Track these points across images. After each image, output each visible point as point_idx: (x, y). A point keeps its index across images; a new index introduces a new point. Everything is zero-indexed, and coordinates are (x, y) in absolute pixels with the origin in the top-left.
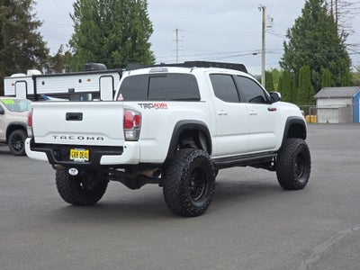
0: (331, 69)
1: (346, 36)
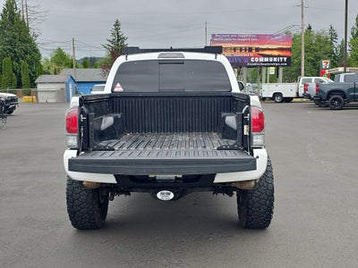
0: (27, 61)
1: (36, 37)
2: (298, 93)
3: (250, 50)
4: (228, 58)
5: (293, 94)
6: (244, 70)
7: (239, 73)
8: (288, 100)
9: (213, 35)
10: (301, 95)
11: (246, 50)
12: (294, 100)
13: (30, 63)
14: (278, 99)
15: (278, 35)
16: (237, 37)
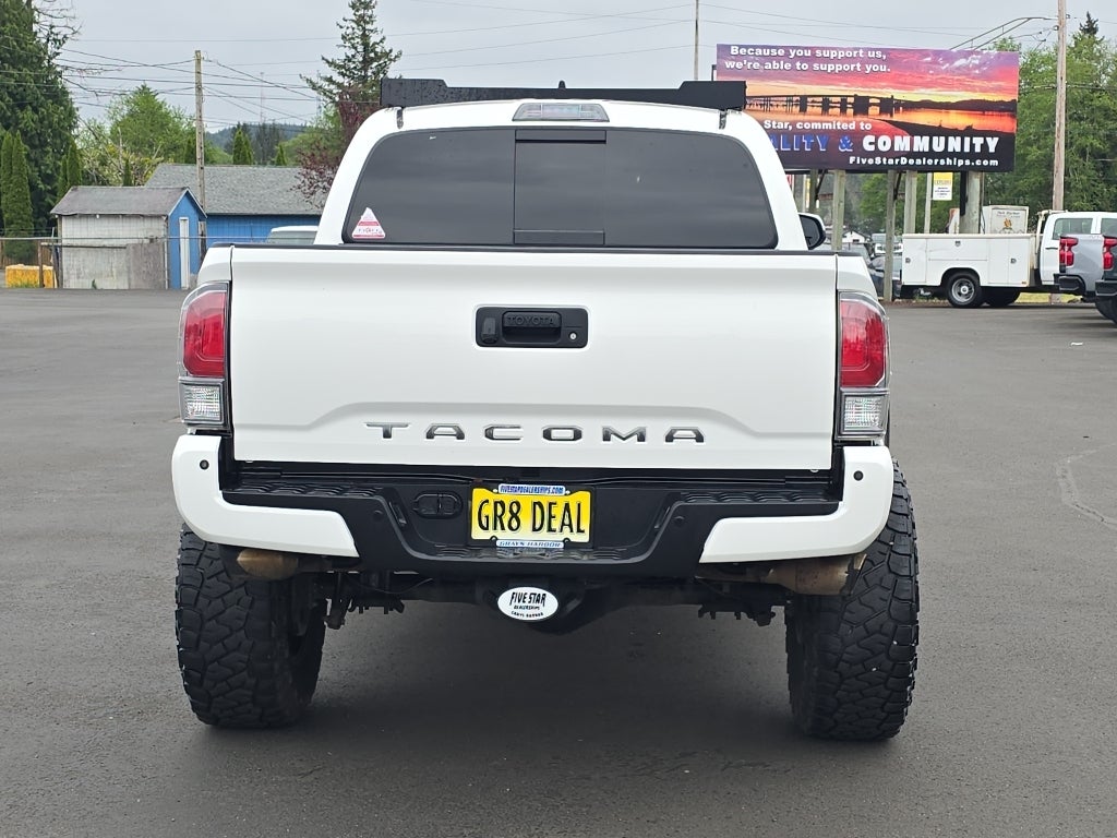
0: (24, 133)
1: (60, 42)
2: (1036, 273)
3: (861, 105)
4: (774, 134)
5: (1019, 277)
6: (838, 182)
7: (816, 193)
8: (1002, 297)
9: (723, 50)
10: (1047, 278)
11: (843, 106)
12: (1023, 298)
13: (35, 141)
14: (962, 293)
15: (967, 54)
16: (813, 59)
